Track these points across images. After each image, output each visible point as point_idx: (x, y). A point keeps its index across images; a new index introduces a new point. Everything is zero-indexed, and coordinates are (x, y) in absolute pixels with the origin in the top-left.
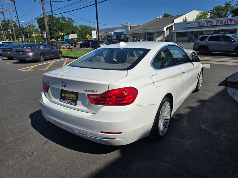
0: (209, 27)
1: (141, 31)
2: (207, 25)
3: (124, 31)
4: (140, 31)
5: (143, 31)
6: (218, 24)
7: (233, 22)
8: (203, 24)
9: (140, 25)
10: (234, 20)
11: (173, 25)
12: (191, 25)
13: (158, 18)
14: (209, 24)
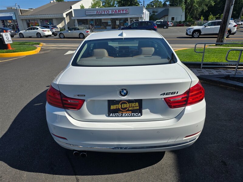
0: (106, 15)
1: (37, 16)
2: (104, 13)
3: (12, 15)
4: (35, 16)
5: (39, 16)
6: (113, 13)
7: (124, 12)
8: (101, 13)
9: (32, 9)
10: (125, 10)
11: (72, 11)
12: (91, 12)
13: (52, 2)
14: (105, 12)
